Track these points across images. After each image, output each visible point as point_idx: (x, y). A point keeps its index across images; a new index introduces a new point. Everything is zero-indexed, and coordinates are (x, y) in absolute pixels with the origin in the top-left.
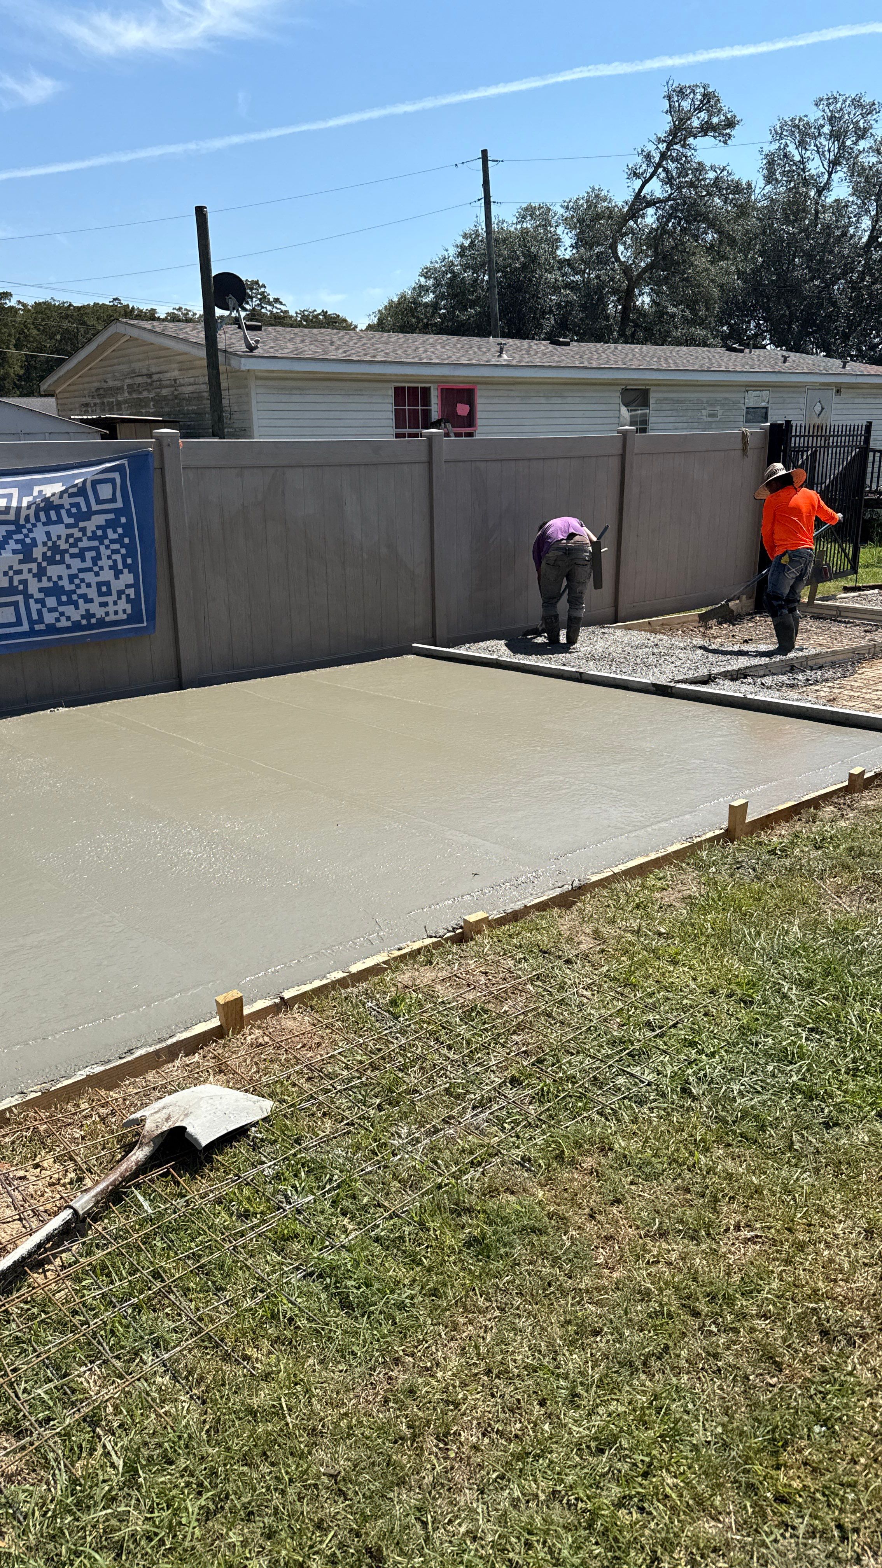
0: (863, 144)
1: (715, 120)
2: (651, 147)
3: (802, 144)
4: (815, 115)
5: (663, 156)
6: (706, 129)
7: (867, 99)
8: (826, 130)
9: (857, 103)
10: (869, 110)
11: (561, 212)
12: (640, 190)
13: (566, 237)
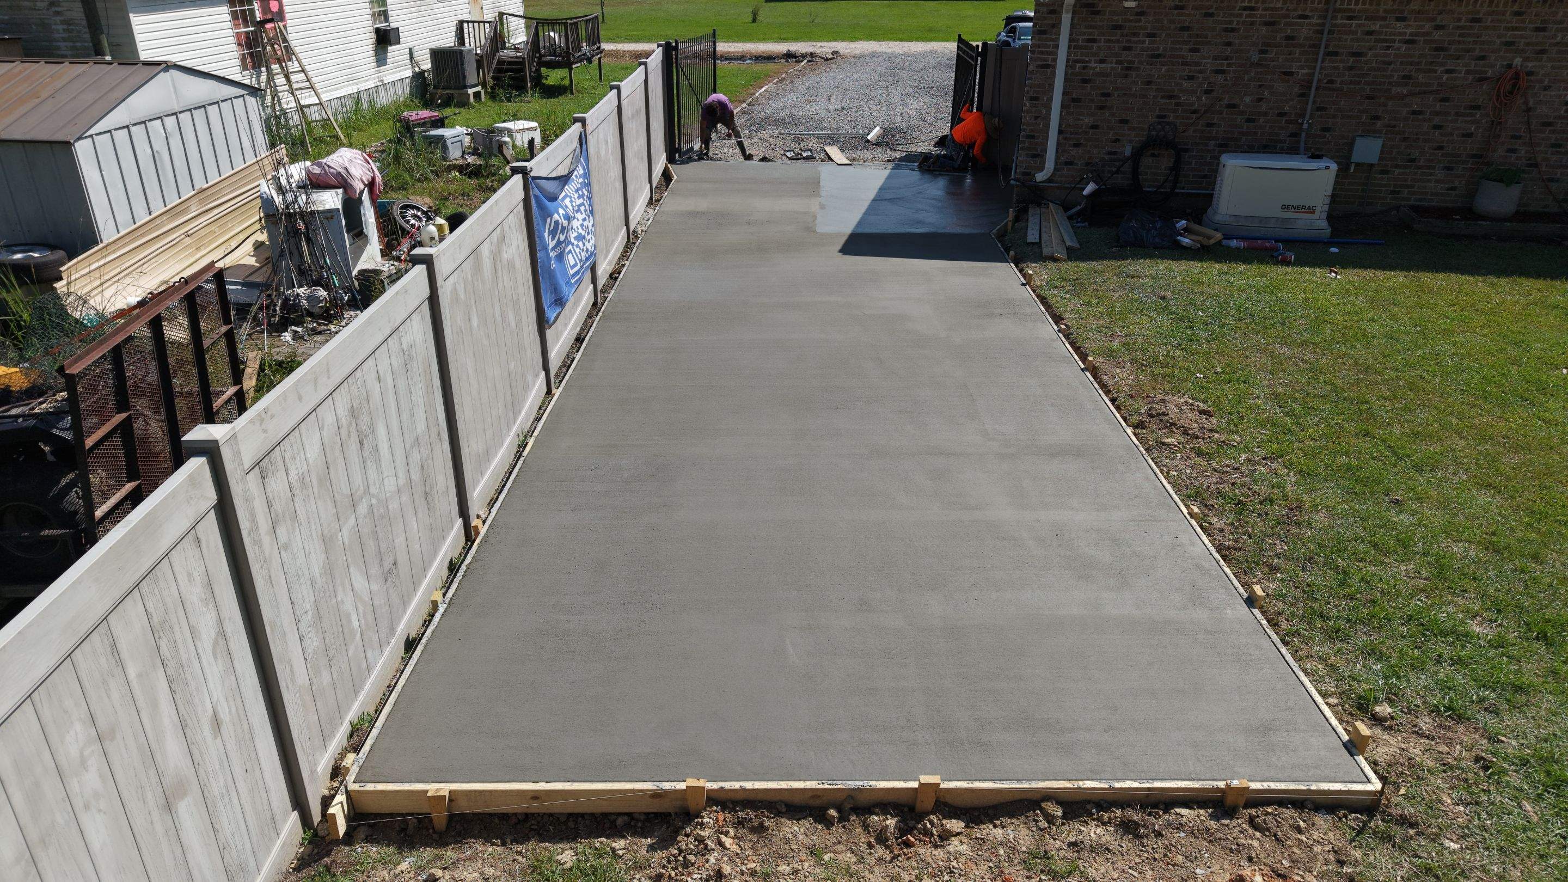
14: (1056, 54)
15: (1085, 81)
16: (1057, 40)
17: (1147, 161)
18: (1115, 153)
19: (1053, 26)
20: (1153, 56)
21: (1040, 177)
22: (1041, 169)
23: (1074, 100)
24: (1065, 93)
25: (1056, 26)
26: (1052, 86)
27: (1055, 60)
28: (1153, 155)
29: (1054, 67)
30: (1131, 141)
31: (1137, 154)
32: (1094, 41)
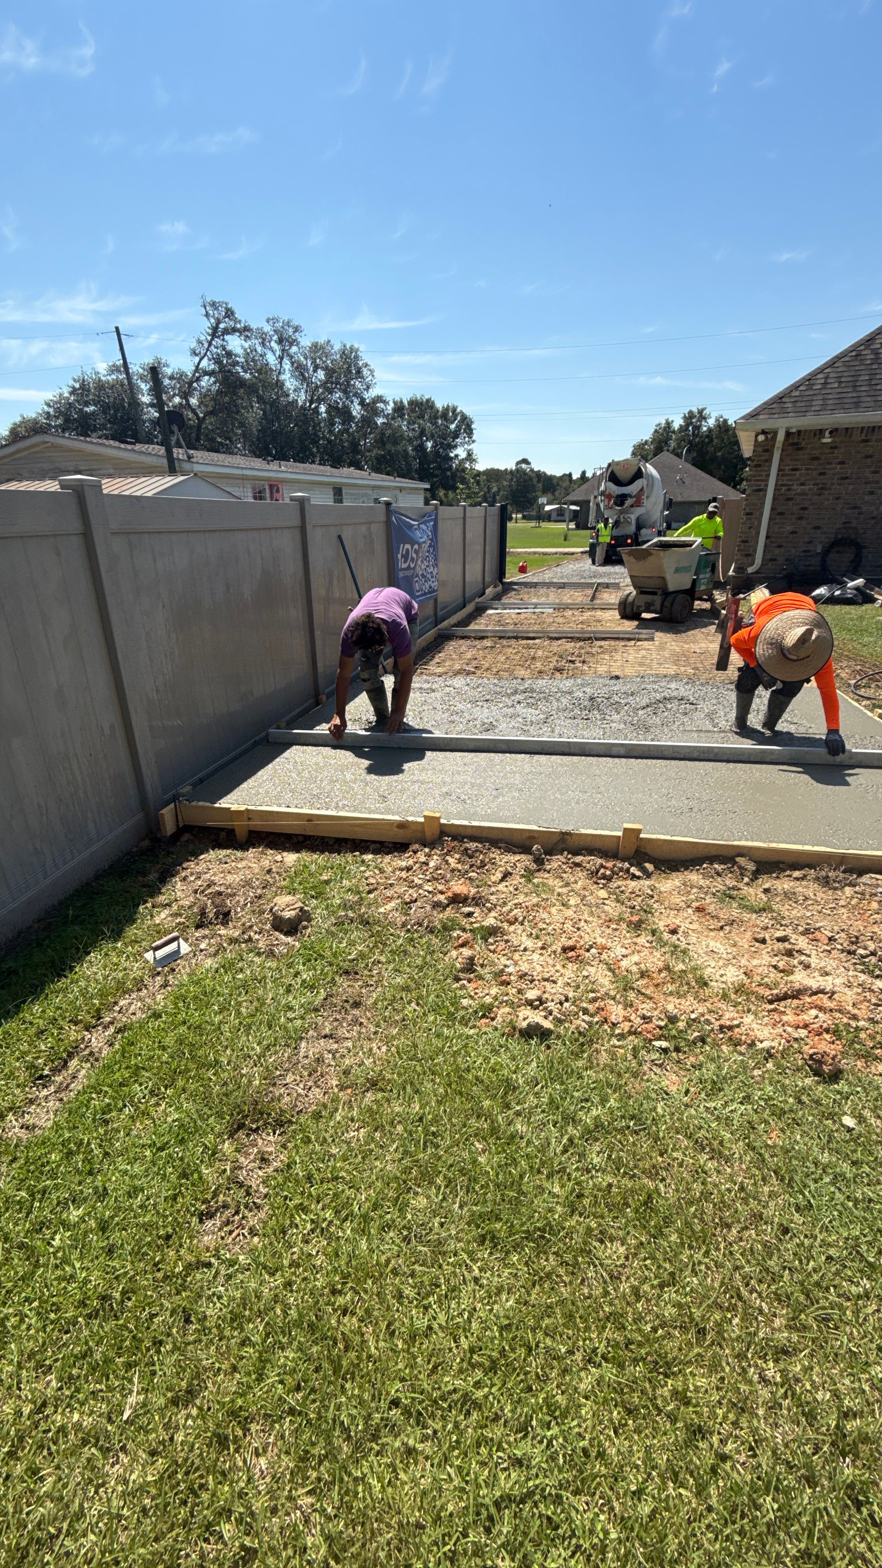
0: (294, 349)
1: (238, 326)
2: (203, 338)
3: (263, 344)
4: (267, 328)
5: (210, 344)
6: (234, 330)
7: (295, 323)
8: (275, 338)
9: (288, 324)
10: (297, 329)
11: (141, 371)
12: (199, 364)
13: (144, 387)
14: (767, 481)
15: (788, 499)
16: (769, 470)
17: (832, 556)
18: (809, 551)
19: (766, 461)
20: (842, 479)
21: (750, 570)
22: (752, 564)
23: (780, 514)
24: (773, 509)
25: (769, 460)
26: (763, 504)
27: (767, 485)
28: (838, 552)
29: (766, 491)
30: (821, 542)
31: (826, 552)
32: (797, 469)
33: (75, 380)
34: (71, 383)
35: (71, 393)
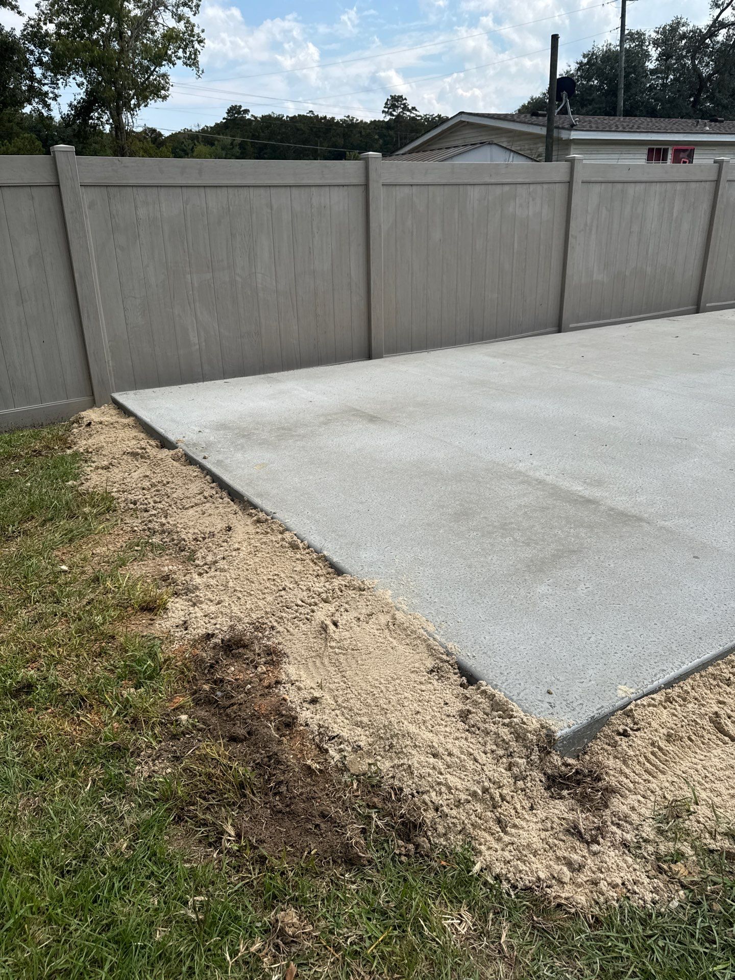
11: (654, 35)
12: (718, 16)
13: (654, 52)
33: (584, 56)
34: (580, 58)
35: (579, 69)
